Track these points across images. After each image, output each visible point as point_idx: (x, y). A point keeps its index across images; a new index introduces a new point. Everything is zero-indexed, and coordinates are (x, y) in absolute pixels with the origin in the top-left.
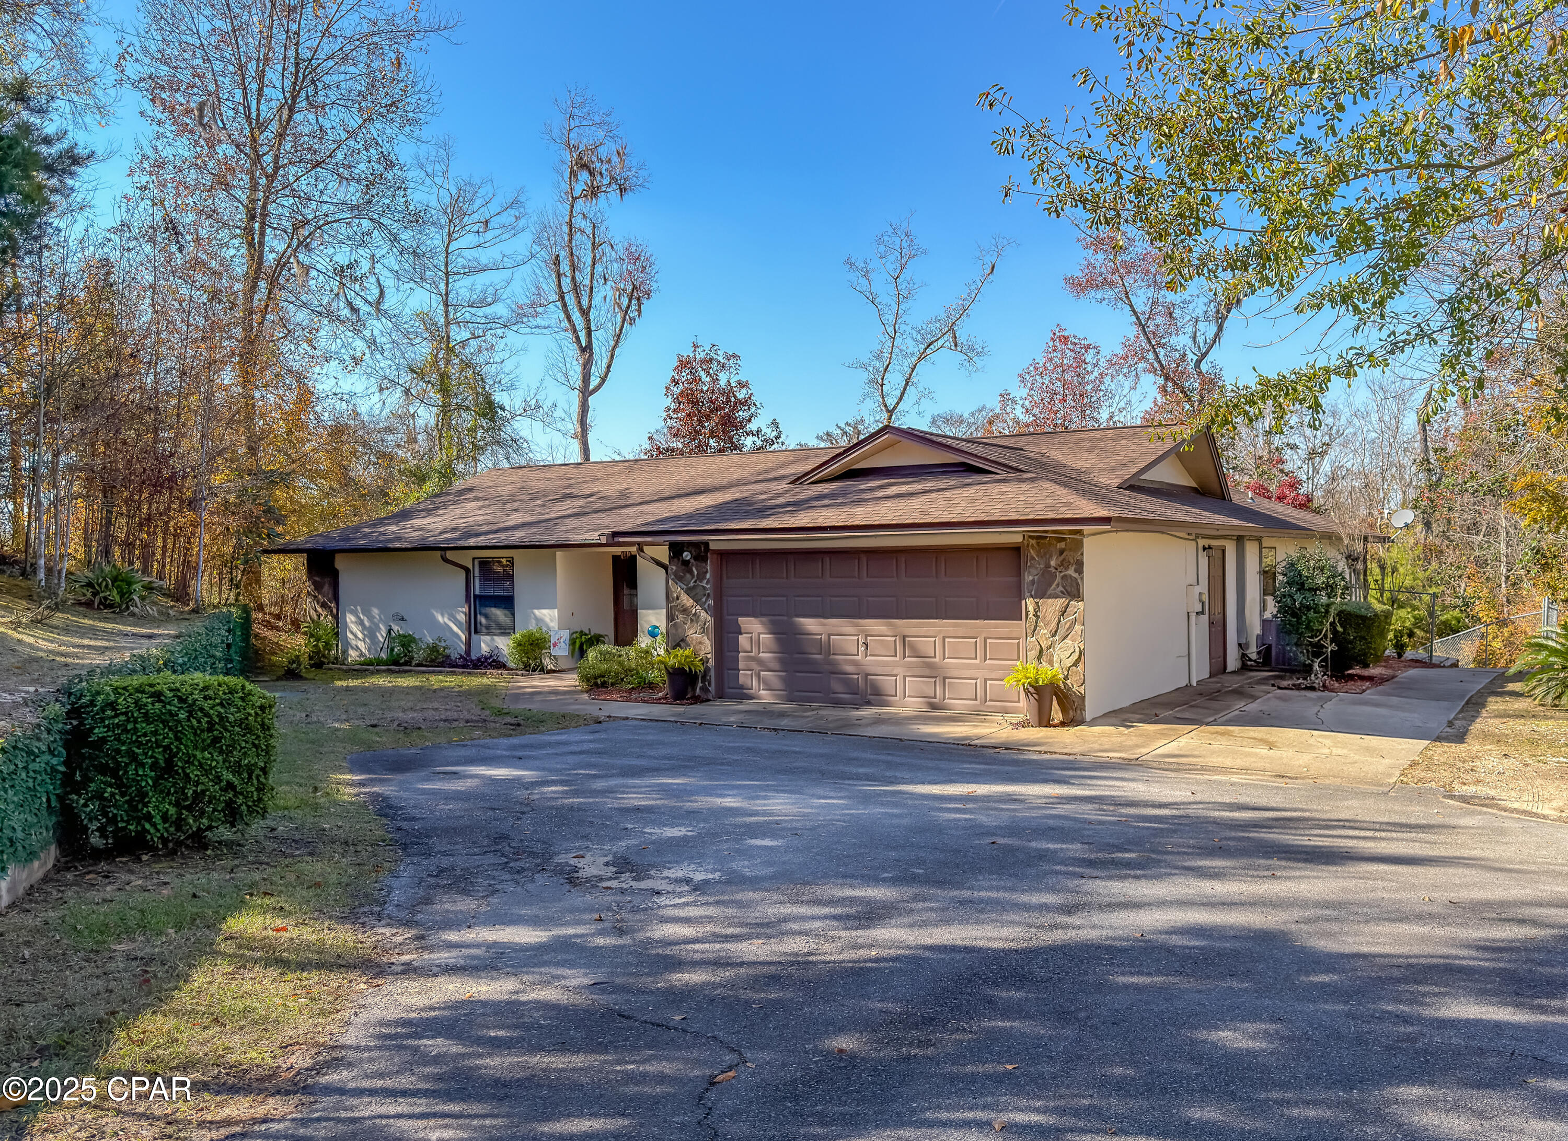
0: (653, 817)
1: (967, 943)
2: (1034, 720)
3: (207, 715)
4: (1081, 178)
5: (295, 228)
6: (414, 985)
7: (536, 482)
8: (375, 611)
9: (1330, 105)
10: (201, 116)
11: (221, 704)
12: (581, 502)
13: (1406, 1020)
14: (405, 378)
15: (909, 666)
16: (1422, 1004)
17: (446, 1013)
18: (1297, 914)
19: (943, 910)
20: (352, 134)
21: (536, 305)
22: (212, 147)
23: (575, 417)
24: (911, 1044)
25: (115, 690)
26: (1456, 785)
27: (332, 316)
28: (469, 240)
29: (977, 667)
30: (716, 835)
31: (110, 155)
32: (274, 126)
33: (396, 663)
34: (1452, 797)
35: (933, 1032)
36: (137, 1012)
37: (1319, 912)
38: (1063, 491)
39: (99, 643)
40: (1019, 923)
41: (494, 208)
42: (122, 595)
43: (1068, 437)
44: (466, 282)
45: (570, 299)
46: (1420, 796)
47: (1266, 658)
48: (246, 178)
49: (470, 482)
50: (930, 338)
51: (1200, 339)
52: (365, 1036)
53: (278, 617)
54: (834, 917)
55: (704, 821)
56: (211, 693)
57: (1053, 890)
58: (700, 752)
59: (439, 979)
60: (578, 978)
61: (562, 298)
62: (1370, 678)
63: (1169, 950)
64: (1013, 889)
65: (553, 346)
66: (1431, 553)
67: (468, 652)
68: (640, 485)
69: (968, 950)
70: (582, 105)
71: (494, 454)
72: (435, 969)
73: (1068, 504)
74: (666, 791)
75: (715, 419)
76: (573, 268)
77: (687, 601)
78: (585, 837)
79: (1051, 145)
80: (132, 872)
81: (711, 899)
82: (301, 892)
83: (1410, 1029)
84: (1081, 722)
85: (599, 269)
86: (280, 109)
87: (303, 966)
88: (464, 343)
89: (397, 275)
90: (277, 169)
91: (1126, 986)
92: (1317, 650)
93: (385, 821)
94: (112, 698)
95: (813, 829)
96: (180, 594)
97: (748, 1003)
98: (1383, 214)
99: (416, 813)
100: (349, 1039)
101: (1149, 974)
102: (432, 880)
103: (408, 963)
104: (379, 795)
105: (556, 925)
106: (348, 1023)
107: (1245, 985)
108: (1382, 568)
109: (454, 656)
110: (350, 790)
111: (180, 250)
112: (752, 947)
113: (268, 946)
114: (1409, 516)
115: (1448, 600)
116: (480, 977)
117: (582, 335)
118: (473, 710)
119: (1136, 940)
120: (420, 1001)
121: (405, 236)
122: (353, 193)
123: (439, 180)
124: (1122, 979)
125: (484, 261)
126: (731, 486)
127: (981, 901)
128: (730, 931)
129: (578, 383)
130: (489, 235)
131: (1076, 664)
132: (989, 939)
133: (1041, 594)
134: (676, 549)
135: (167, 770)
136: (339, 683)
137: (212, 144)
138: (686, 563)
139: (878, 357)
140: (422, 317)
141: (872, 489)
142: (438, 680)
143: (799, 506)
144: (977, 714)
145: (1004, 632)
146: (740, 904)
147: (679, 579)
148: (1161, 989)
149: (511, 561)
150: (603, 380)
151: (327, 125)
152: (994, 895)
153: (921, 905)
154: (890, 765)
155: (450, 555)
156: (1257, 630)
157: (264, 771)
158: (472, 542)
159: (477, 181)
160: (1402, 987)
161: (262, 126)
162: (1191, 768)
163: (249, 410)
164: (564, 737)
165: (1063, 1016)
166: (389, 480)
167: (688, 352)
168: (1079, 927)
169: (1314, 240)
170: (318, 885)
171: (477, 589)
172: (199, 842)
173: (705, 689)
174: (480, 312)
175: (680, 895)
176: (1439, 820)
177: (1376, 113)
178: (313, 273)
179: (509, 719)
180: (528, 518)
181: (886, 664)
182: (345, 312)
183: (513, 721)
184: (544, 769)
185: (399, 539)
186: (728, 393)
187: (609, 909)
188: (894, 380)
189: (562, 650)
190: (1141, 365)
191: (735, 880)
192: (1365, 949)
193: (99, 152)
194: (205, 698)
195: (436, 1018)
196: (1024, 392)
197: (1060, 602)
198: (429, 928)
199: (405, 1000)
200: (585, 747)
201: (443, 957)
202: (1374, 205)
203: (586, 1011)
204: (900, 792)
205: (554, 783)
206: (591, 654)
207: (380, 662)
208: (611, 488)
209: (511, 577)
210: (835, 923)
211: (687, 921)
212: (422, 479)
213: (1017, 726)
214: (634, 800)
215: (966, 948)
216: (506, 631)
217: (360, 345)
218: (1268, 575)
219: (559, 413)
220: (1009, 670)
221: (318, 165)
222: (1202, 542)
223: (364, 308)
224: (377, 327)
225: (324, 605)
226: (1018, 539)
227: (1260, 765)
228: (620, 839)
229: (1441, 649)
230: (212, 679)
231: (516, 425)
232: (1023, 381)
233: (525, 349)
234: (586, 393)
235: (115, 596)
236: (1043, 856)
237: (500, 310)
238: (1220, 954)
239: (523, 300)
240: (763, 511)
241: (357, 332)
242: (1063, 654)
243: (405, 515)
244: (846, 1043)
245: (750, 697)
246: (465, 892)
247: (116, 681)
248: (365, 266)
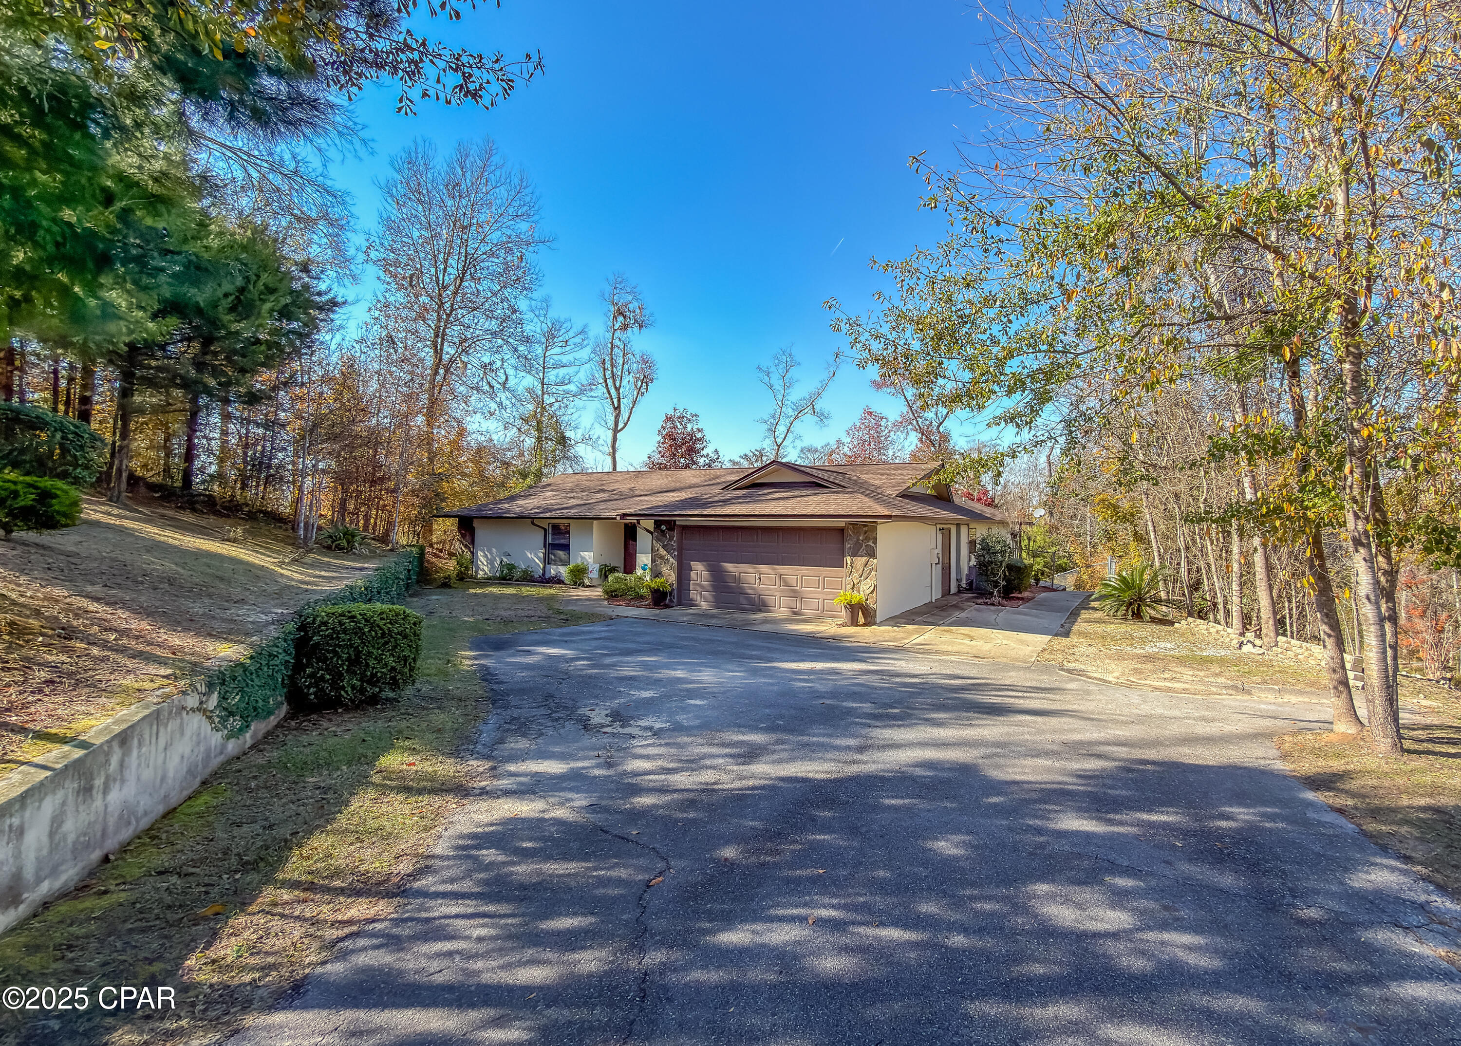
0: (636, 683)
1: (803, 775)
2: (849, 623)
3: (381, 629)
4: (876, 346)
5: (461, 343)
6: (484, 805)
7: (585, 482)
8: (494, 550)
9: (1005, 320)
10: (411, 281)
11: (391, 623)
12: (608, 494)
13: (1039, 831)
14: (518, 422)
15: (783, 591)
16: (1048, 819)
17: (500, 828)
18: (983, 751)
19: (793, 750)
20: (495, 294)
21: (591, 385)
22: (417, 297)
23: (610, 444)
24: (766, 854)
25: (328, 615)
26: (1065, 663)
27: (478, 389)
28: (557, 350)
29: (819, 593)
30: (671, 696)
31: (358, 301)
32: (452, 288)
33: (504, 579)
34: (1063, 670)
35: (780, 844)
36: (310, 833)
37: (994, 750)
38: (867, 500)
39: (330, 574)
40: (833, 760)
41: (571, 334)
42: (348, 542)
43: (871, 467)
44: (555, 372)
45: (610, 382)
46: (1047, 669)
47: (970, 587)
48: (435, 315)
49: (551, 480)
50: (800, 408)
51: (939, 415)
52: (449, 847)
53: (441, 551)
54: (732, 756)
55: (664, 686)
56: (384, 616)
57: (854, 736)
58: (667, 640)
59: (501, 801)
60: (581, 801)
61: (606, 381)
62: (1022, 599)
63: (913, 779)
64: (830, 736)
65: (599, 406)
66: (1053, 529)
67: (544, 574)
68: (641, 485)
69: (805, 780)
70: (621, 282)
71: (564, 464)
72: (499, 793)
73: (869, 507)
74: (645, 666)
75: (684, 448)
76: (613, 366)
77: (663, 552)
78: (596, 697)
79: (861, 330)
80: (330, 720)
81: (663, 742)
82: (430, 736)
83: (1042, 839)
84: (874, 624)
85: (626, 367)
86: (455, 279)
87: (420, 792)
88: (551, 405)
89: (516, 368)
90: (451, 311)
91: (890, 807)
92: (996, 584)
93: (484, 684)
94: (326, 619)
95: (724, 693)
96: (384, 539)
97: (677, 821)
98: (1032, 376)
99: (502, 678)
100: (438, 850)
101: (902, 797)
102: (507, 726)
103: (483, 788)
104: (484, 665)
105: (574, 760)
106: (440, 837)
107: (954, 805)
108: (1029, 539)
109: (536, 576)
110: (468, 662)
111: (396, 352)
112: (683, 779)
113: (401, 776)
114: (1041, 512)
115: (1062, 553)
116: (524, 799)
117: (615, 401)
118: (543, 610)
119: (896, 771)
120: (485, 818)
121: (521, 348)
122: (493, 325)
123: (542, 319)
124: (888, 802)
125: (564, 361)
126: (690, 487)
127: (814, 744)
128: (671, 765)
129: (612, 426)
130: (568, 348)
131: (872, 592)
132: (816, 772)
133: (854, 554)
134: (658, 524)
135: (355, 661)
136: (471, 591)
137: (417, 296)
138: (663, 531)
139: (773, 417)
140: (529, 390)
141: (765, 494)
142: (527, 590)
143: (726, 502)
144: (818, 619)
145: (833, 574)
146: (679, 746)
147: (658, 540)
148: (908, 809)
149: (569, 525)
150: (626, 424)
151: (481, 288)
152: (821, 739)
153: (781, 747)
154: (770, 649)
155: (536, 521)
156: (966, 572)
157: (414, 660)
158: (548, 515)
159: (562, 320)
160: (1038, 806)
161: (445, 288)
162: (929, 652)
163: (430, 441)
164: (591, 628)
165: (854, 831)
166: (507, 477)
167: (671, 412)
168: (865, 763)
169: (996, 388)
170: (439, 730)
171: (550, 540)
172: (374, 701)
173: (671, 600)
174: (561, 388)
175: (646, 738)
176: (1057, 685)
177: (1028, 324)
178: (469, 366)
179: (562, 617)
180: (579, 502)
181: (770, 590)
182: (486, 388)
183: (564, 617)
184: (578, 649)
185: (509, 512)
186: (691, 435)
187: (605, 748)
188: (781, 429)
189: (595, 575)
190: (910, 427)
191: (678, 728)
192: (1018, 778)
193: (349, 300)
194: (382, 619)
195: (492, 832)
196: (849, 440)
197: (865, 559)
198: (501, 761)
199: (477, 817)
200: (603, 635)
201: (505, 783)
202: (1026, 371)
203: (582, 826)
204: (774, 668)
205: (583, 659)
206: (610, 578)
207: (495, 578)
208: (625, 487)
209: (569, 532)
210: (731, 760)
211: (647, 757)
212: (524, 476)
213: (839, 626)
214: (627, 672)
215: (803, 778)
216: (565, 563)
217: (493, 406)
218: (972, 543)
219: (601, 442)
220: (836, 595)
221: (475, 309)
222: (939, 526)
223: (497, 386)
224: (503, 396)
225: (466, 546)
226: (843, 524)
227: (965, 650)
228: (615, 698)
229: (1058, 580)
230: (386, 607)
231: (577, 449)
232: (848, 434)
233: (584, 408)
234: (616, 431)
235: (344, 543)
236: (850, 712)
237: (572, 387)
238: (942, 781)
239: (585, 382)
240: (706, 505)
241: (492, 398)
242: (866, 587)
243: (513, 498)
244: (729, 852)
245: (696, 606)
246: (524, 735)
247: (330, 609)
248: (498, 364)
